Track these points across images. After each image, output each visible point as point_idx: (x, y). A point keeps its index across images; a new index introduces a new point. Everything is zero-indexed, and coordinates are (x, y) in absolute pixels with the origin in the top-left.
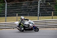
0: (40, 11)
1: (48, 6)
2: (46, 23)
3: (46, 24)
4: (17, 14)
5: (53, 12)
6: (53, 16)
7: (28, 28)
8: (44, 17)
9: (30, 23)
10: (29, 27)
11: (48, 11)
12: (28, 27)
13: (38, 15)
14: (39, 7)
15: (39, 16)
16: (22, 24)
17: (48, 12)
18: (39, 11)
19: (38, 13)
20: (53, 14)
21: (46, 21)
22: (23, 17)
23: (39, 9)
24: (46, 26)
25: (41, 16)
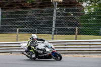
0: (56, 25)
1: (69, 18)
2: (65, 45)
3: (65, 48)
4: (18, 29)
5: (77, 28)
6: (78, 34)
7: (43, 55)
8: (63, 35)
9: (47, 46)
10: (46, 53)
11: (69, 26)
12: (44, 53)
13: (53, 33)
14: (54, 19)
15: (55, 34)
16: (33, 47)
17: (69, 28)
18: (54, 26)
19: (53, 29)
20: (77, 31)
21: (65, 42)
22: (35, 36)
23: (54, 22)
24: (65, 51)
25: (58, 34)
